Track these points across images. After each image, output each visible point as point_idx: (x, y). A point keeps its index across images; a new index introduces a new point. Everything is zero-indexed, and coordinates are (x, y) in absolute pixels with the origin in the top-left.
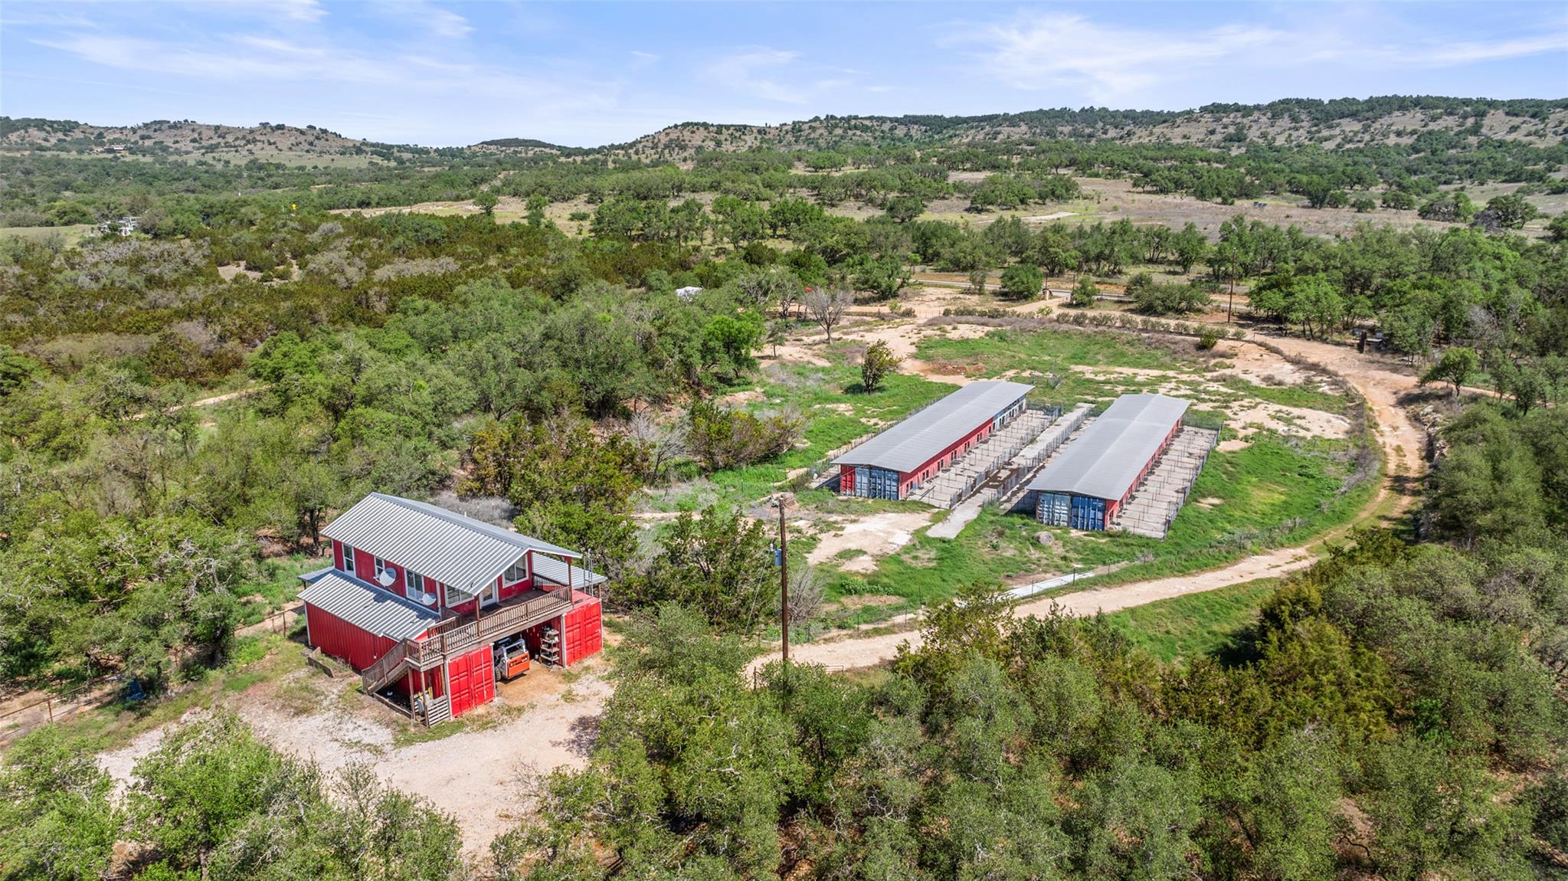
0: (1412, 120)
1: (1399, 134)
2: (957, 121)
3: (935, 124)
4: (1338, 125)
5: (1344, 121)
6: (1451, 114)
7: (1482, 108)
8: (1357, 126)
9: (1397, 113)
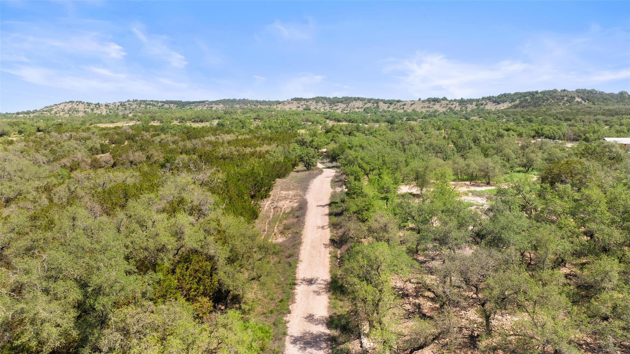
0: (359, 104)
1: (358, 108)
2: (189, 103)
3: (181, 105)
4: (338, 105)
5: (340, 104)
6: (369, 102)
7: (377, 101)
8: (344, 106)
9: (354, 102)
